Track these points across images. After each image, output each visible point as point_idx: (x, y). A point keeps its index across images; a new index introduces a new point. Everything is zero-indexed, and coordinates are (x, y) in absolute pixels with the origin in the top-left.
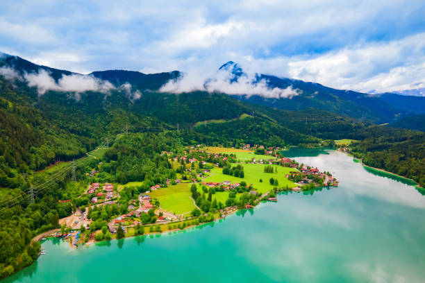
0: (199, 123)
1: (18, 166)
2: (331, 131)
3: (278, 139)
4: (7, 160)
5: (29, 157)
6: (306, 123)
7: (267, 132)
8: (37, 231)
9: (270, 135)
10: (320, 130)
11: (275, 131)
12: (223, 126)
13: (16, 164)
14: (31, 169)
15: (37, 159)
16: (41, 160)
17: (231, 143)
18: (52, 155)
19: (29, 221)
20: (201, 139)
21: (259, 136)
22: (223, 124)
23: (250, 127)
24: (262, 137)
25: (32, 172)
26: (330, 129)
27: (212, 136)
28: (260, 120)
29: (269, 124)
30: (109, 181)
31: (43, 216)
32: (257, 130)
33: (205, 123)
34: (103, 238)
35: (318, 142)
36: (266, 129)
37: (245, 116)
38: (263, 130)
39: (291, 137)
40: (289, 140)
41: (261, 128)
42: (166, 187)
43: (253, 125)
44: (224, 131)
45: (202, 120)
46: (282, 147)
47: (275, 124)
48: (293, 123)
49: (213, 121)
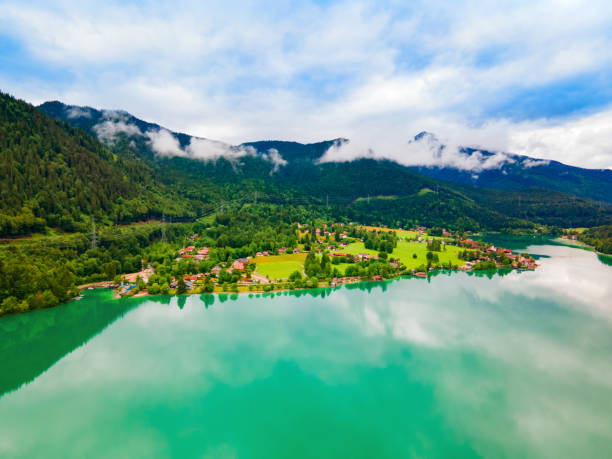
0: (360, 199)
1: (93, 213)
2: (559, 216)
3: (471, 221)
4: (79, 203)
5: (110, 207)
6: (520, 204)
7: (455, 212)
8: (85, 279)
9: (458, 216)
10: (541, 214)
11: (467, 212)
12: (392, 204)
13: (89, 210)
14: (110, 219)
15: (121, 211)
16: (126, 212)
17: (398, 223)
18: (143, 209)
19: (78, 266)
20: (358, 215)
21: (442, 217)
22: (393, 201)
23: (431, 205)
24: (448, 218)
25: (111, 223)
26: (557, 213)
27: (374, 214)
28: (447, 197)
29: (460, 202)
30: (208, 245)
31: (100, 265)
32: (441, 209)
33: (369, 199)
34: (159, 292)
35: (532, 228)
36: (454, 208)
37: (426, 190)
38: (449, 209)
39: (492, 219)
40: (489, 223)
41: (446, 207)
42: (277, 254)
43: (435, 202)
44: (393, 210)
45: (364, 196)
46: (474, 231)
47: (470, 203)
48: (499, 204)
49: (380, 197)
